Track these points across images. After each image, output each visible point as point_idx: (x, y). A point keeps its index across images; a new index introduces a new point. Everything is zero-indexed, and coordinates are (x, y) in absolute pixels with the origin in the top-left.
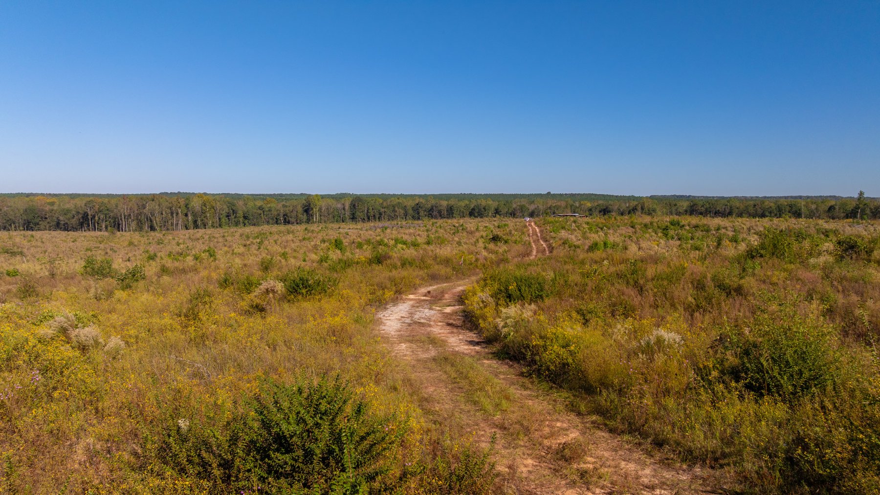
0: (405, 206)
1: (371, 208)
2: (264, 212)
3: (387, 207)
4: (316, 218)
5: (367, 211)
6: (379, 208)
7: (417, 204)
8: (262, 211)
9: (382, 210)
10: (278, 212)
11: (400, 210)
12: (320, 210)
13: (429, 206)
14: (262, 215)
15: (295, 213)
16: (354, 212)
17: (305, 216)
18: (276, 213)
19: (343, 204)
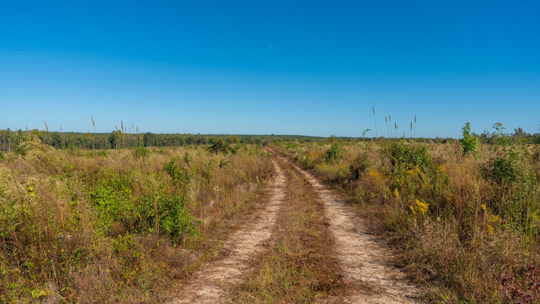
0: (181, 139)
1: (157, 140)
2: (81, 142)
3: (169, 140)
4: (118, 146)
5: (155, 142)
6: (163, 140)
7: (190, 138)
8: (79, 142)
9: (165, 141)
10: (92, 142)
11: (178, 142)
12: (121, 141)
13: (198, 139)
14: (80, 144)
15: (103, 142)
16: (146, 142)
17: (110, 144)
18: (90, 143)
19: (138, 137)
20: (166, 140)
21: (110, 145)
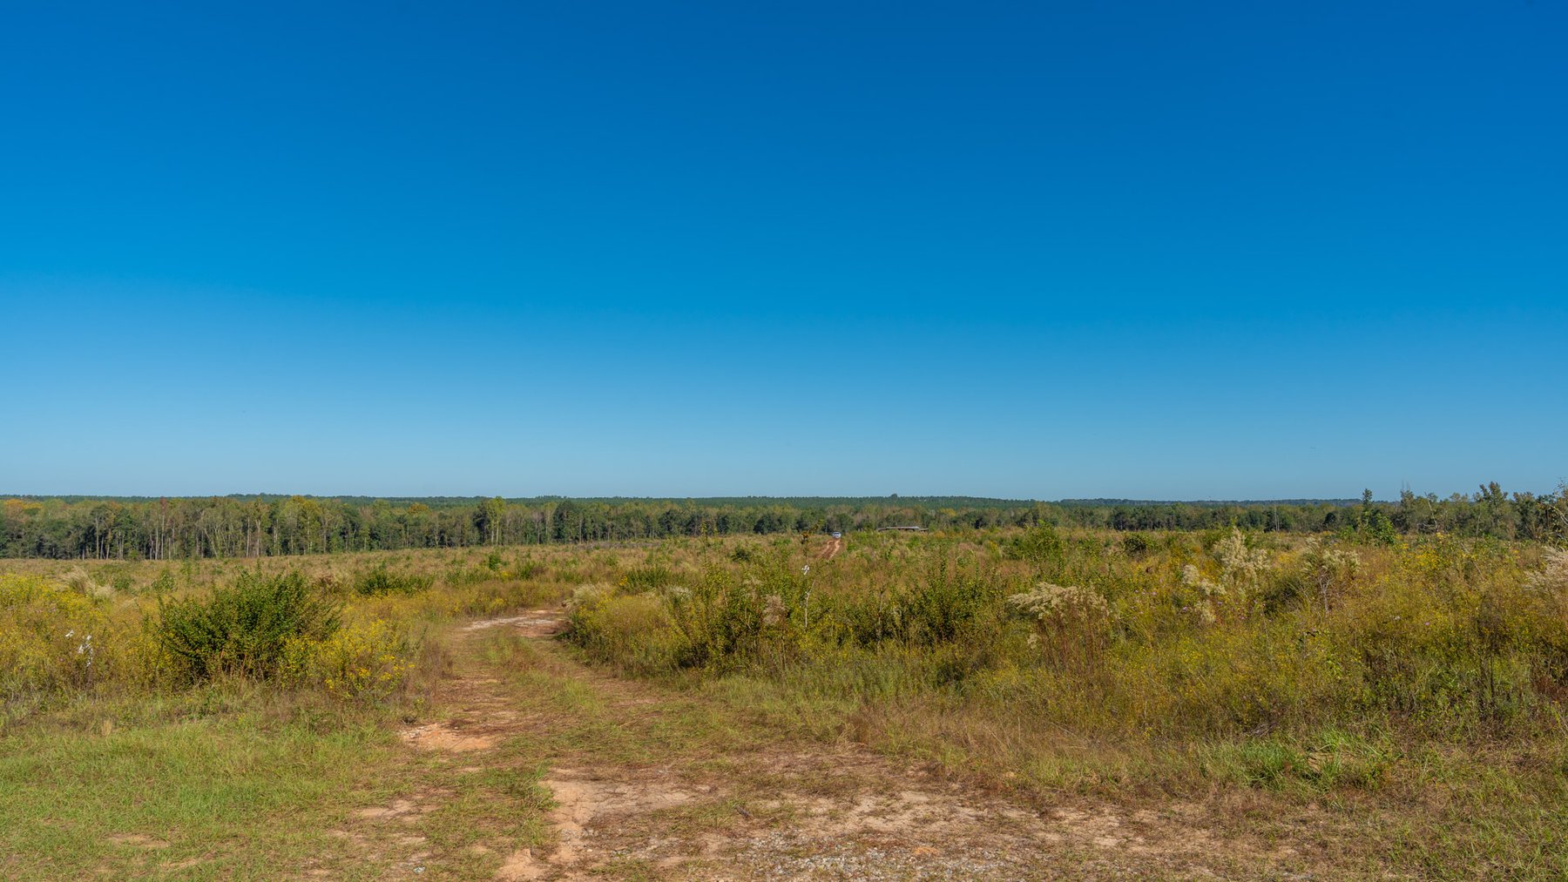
0: (648, 517)
1: (589, 520)
2: (406, 526)
3: (617, 519)
5: (583, 524)
7: (668, 513)
8: (402, 526)
9: (609, 523)
10: (431, 526)
11: (639, 522)
12: (503, 522)
13: (688, 516)
14: (403, 532)
15: (459, 527)
16: (560, 526)
17: (477, 532)
18: (426, 528)
19: (543, 514)
20: (609, 519)
21: (476, 535)
